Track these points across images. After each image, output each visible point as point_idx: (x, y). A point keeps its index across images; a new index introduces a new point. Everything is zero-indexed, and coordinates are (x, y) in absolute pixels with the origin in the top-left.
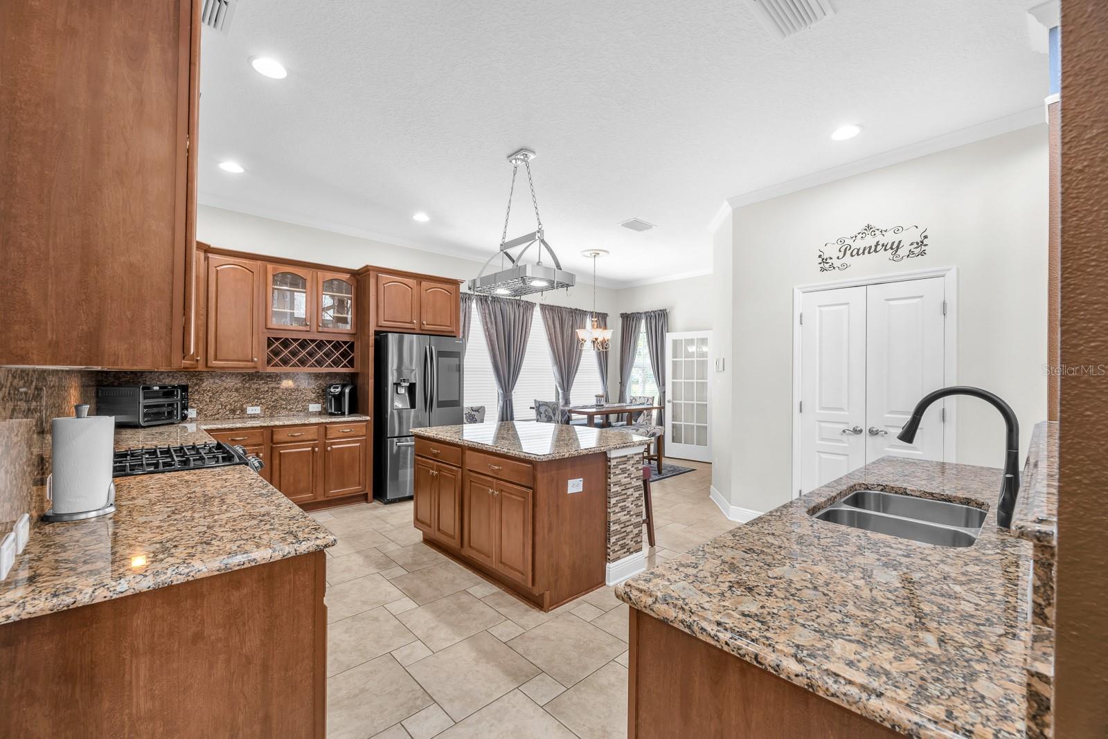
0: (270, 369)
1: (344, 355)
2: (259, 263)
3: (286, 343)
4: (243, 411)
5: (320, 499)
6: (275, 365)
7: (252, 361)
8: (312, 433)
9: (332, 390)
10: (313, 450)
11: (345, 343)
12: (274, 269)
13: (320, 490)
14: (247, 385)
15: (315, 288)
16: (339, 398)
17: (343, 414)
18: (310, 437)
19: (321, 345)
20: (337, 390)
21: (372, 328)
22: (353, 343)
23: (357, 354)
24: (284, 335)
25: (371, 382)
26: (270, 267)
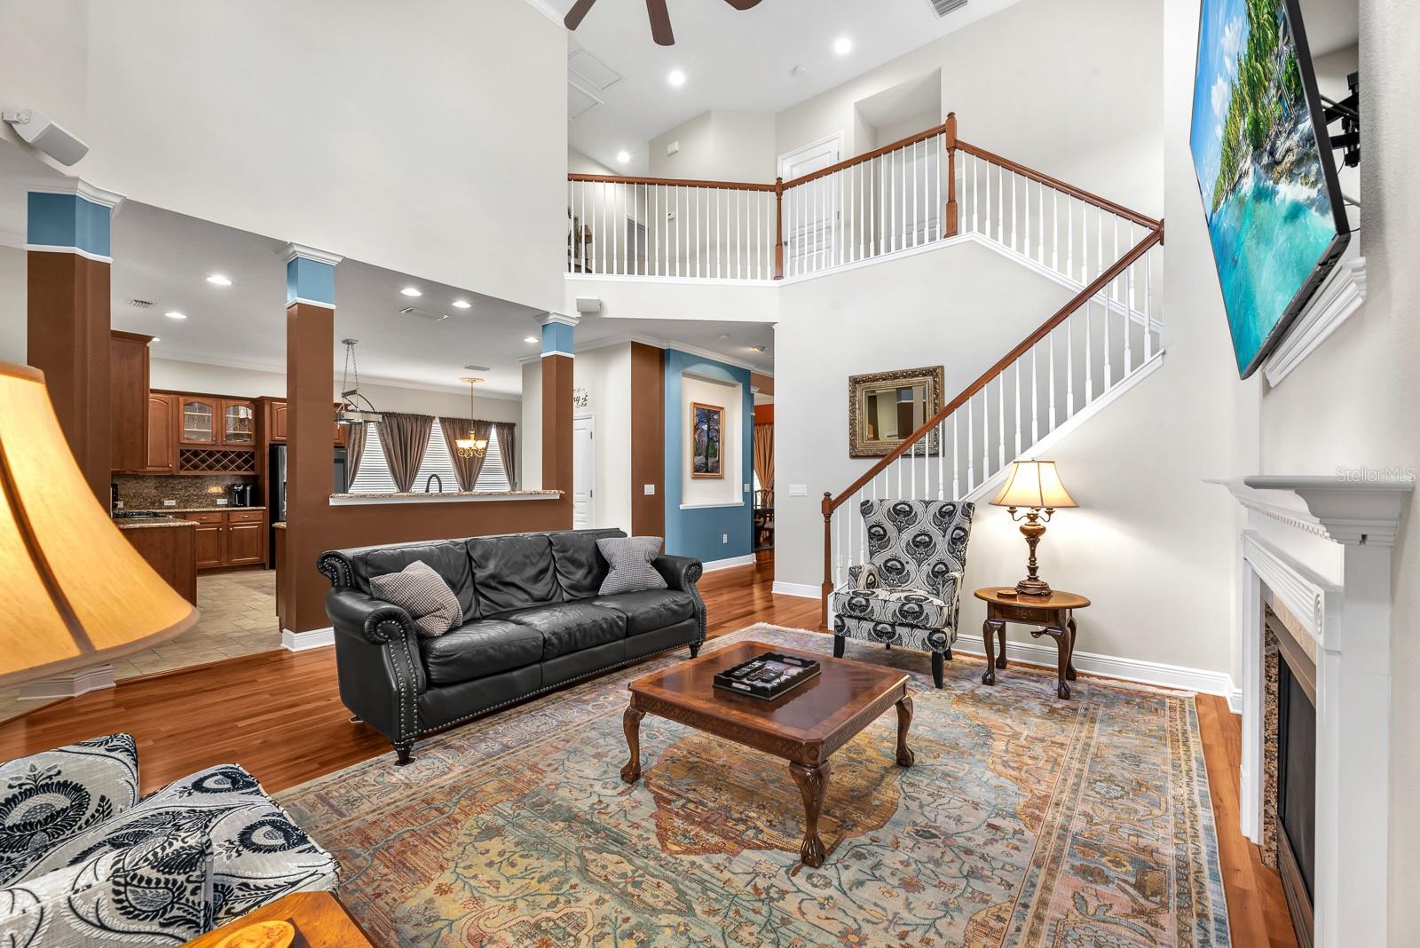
0: (183, 473)
1: (246, 462)
2: (173, 396)
3: (196, 454)
4: (162, 503)
5: (225, 565)
6: (188, 469)
7: (168, 466)
8: (217, 518)
9: (236, 488)
10: (218, 530)
11: (247, 453)
12: (185, 400)
13: (224, 559)
14: (164, 484)
15: (219, 412)
16: (242, 494)
17: (245, 506)
18: (216, 521)
19: (225, 455)
20: (241, 488)
21: (267, 442)
22: (253, 453)
23: (256, 461)
24: (194, 448)
25: (267, 482)
26: (181, 399)
